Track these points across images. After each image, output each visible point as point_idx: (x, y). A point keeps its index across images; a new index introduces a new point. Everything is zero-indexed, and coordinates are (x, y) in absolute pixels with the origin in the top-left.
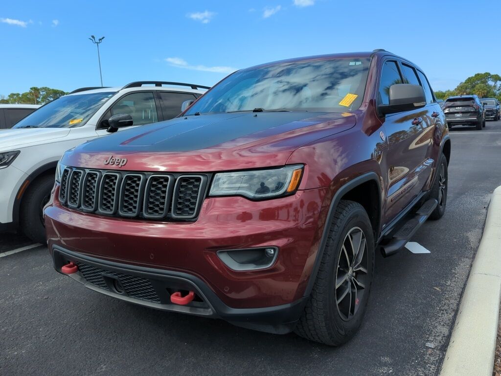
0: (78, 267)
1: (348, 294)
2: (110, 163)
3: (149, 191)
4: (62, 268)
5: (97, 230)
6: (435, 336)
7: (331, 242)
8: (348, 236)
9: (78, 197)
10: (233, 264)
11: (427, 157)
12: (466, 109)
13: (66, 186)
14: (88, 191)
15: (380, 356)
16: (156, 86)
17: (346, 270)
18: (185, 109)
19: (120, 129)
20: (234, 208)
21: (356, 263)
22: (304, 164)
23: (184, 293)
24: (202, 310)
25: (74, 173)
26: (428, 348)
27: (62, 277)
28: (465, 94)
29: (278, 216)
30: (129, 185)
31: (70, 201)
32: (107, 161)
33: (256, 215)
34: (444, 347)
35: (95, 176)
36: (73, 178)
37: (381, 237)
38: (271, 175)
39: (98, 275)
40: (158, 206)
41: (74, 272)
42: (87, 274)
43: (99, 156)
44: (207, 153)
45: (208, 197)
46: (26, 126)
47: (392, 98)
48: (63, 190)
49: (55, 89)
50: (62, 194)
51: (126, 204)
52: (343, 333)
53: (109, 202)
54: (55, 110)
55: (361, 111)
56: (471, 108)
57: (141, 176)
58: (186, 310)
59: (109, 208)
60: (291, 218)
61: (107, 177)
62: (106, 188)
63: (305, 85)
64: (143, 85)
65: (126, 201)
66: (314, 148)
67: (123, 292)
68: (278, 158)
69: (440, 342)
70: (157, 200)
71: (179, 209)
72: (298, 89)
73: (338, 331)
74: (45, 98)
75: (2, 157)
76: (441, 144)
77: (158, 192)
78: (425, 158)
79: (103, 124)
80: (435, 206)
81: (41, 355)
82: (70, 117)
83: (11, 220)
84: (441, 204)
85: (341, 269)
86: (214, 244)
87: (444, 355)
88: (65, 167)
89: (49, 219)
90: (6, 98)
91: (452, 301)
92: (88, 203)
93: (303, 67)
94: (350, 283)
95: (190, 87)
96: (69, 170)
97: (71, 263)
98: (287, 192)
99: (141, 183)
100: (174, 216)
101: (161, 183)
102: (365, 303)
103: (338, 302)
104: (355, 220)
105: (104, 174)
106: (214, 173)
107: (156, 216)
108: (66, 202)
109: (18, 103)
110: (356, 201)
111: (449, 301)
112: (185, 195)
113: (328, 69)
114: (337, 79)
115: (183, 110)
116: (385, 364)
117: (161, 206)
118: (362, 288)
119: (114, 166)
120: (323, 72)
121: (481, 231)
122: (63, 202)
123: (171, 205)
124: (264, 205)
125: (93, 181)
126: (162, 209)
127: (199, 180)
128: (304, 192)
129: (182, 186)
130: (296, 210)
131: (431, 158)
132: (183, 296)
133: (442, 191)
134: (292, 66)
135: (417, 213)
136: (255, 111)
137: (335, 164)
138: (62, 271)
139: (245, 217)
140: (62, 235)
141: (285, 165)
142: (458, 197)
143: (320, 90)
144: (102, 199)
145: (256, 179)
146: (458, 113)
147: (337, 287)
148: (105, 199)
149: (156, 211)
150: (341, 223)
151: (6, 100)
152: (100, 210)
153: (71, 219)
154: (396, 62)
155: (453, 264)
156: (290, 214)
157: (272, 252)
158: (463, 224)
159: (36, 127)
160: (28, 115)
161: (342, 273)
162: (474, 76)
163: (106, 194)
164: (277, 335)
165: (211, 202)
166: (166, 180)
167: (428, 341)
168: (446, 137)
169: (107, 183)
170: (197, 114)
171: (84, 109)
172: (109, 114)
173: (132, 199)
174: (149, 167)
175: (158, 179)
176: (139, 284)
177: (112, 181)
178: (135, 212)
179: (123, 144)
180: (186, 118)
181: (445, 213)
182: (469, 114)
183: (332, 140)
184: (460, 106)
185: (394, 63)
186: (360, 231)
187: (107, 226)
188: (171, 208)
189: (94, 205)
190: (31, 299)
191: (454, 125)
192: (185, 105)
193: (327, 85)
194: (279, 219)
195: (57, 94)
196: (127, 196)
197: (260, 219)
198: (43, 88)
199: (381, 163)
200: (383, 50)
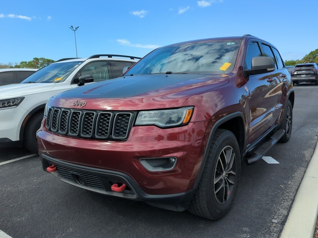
0: (57, 168)
1: (222, 188)
2: (76, 105)
3: (99, 122)
4: (47, 168)
5: (69, 146)
6: (278, 215)
7: (211, 155)
8: (222, 151)
9: (57, 125)
10: (149, 167)
11: (278, 102)
12: (308, 72)
13: (50, 119)
14: (63, 122)
15: (243, 227)
16: (108, 57)
17: (221, 172)
18: (125, 72)
19: (85, 84)
20: (152, 132)
21: (228, 168)
22: (194, 106)
23: (119, 185)
24: (130, 195)
25: (55, 111)
26: (273, 223)
27: (48, 175)
28: (309, 62)
29: (179, 139)
30: (87, 118)
31: (52, 127)
32: (74, 104)
33: (166, 137)
34: (283, 223)
35: (67, 113)
36: (54, 114)
37: (245, 152)
38: (174, 113)
39: (68, 173)
40: (104, 131)
41: (54, 171)
42: (62, 172)
43: (71, 101)
44: (135, 99)
45: (134, 126)
46: (29, 82)
47: (253, 65)
48: (48, 121)
49: (48, 59)
50: (48, 124)
51: (85, 130)
52: (219, 212)
53: (75, 128)
54: (47, 72)
55: (233, 73)
56: (312, 71)
57: (95, 113)
58: (120, 195)
59: (75, 132)
60: (186, 140)
61: (74, 113)
62: (74, 120)
63: (201, 57)
64: (100, 57)
65: (85, 128)
66: (202, 97)
67: (83, 184)
68: (179, 102)
69: (281, 219)
70: (104, 127)
71: (117, 133)
72: (197, 59)
73: (215, 211)
74: (42, 64)
75: (14, 101)
76: (287, 94)
77: (105, 122)
78: (277, 103)
79: (75, 81)
80: (283, 134)
81: (33, 221)
82: (56, 76)
83: (18, 139)
84: (288, 133)
85: (218, 172)
86: (138, 155)
87: (283, 227)
88: (50, 107)
89: (40, 138)
90: (19, 64)
91: (291, 194)
92: (62, 129)
93: (202, 45)
94: (224, 181)
95: (130, 58)
96: (52, 109)
97: (53, 166)
98: (183, 124)
99: (94, 117)
100: (114, 137)
101: (106, 117)
102: (235, 194)
103: (215, 193)
104: (227, 141)
105: (73, 111)
106: (138, 111)
107: (103, 137)
108: (50, 128)
109: (26, 68)
110: (228, 130)
111: (289, 194)
112: (121, 124)
113: (217, 46)
114: (223, 53)
115: (124, 72)
116: (245, 232)
117: (106, 131)
118: (232, 184)
119: (79, 106)
120: (213, 48)
121: (313, 150)
122: (48, 128)
123: (112, 130)
124: (170, 131)
125: (66, 116)
126: (106, 133)
127: (129, 115)
128: (194, 124)
129: (119, 119)
130: (189, 134)
131: (280, 103)
132: (119, 186)
133: (288, 124)
134: (194, 45)
135: (271, 138)
136: (167, 73)
137: (216, 107)
138: (47, 170)
139: (160, 138)
140: (48, 149)
141: (182, 107)
142: (300, 129)
143: (212, 60)
144: (71, 126)
145: (165, 115)
146: (303, 74)
147: (215, 183)
148: (73, 127)
149: (103, 134)
150: (218, 143)
151: (18, 66)
152: (70, 133)
153: (53, 139)
154: (257, 43)
155: (293, 170)
156: (186, 137)
157: (174, 160)
158: (301, 146)
159: (35, 83)
160: (30, 76)
161: (218, 175)
162: (315, 50)
163: (73, 123)
164: (177, 212)
165: (136, 129)
166: (110, 115)
167: (274, 218)
168: (291, 90)
169: (74, 117)
170: (132, 75)
171: (64, 72)
172: (79, 74)
173: (89, 126)
174: (101, 107)
175: (105, 115)
176: (92, 179)
177: (77, 115)
178: (90, 135)
179: (84, 93)
180: (125, 78)
181: (291, 138)
182: (310, 75)
183: (216, 90)
184: (304, 70)
185: (256, 43)
186: (231, 148)
187: (75, 143)
188: (112, 133)
189: (66, 130)
190: (29, 188)
191: (301, 82)
192: (125, 69)
193: (217, 56)
194: (179, 140)
195: (49, 62)
196: (86, 125)
197: (167, 139)
198: (41, 58)
199: (245, 106)
200: (250, 35)
